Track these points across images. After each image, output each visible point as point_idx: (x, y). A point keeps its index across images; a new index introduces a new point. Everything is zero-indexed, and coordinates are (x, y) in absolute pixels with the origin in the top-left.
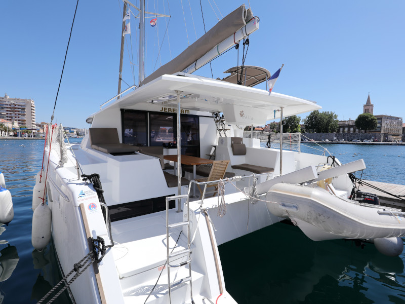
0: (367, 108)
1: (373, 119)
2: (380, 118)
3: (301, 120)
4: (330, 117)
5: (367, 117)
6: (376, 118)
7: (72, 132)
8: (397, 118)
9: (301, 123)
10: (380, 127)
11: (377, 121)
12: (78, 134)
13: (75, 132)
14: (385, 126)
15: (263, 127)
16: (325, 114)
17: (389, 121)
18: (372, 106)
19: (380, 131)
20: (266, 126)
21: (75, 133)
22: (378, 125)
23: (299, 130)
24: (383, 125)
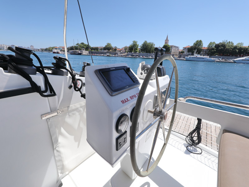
0: (166, 41)
1: (169, 47)
2: (172, 47)
3: (139, 46)
4: (152, 45)
5: (167, 46)
6: (170, 47)
8: (178, 47)
9: (139, 47)
10: (171, 51)
11: (171, 48)
14: (173, 51)
15: (121, 49)
16: (150, 43)
17: (175, 48)
18: (168, 40)
19: (171, 53)
20: (122, 48)
22: (171, 50)
23: (138, 51)
24: (172, 50)
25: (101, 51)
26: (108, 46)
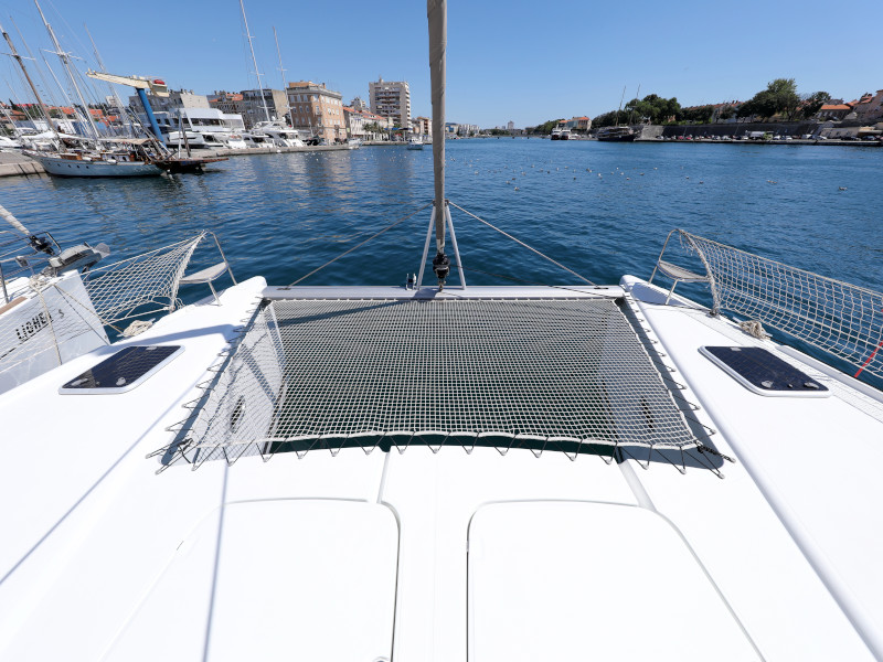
7: (451, 130)
12: (458, 134)
13: (456, 129)
21: (455, 131)
25: (721, 121)
26: (771, 96)
